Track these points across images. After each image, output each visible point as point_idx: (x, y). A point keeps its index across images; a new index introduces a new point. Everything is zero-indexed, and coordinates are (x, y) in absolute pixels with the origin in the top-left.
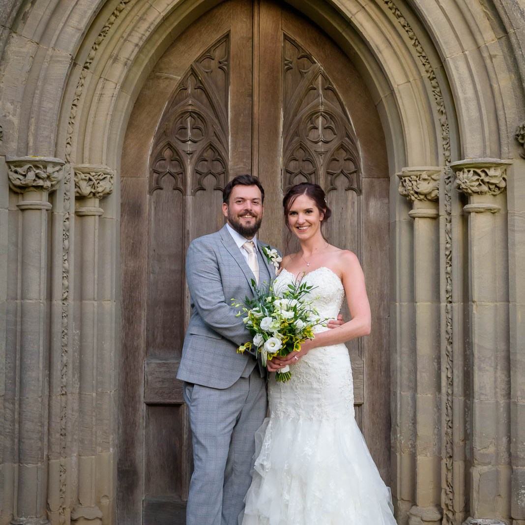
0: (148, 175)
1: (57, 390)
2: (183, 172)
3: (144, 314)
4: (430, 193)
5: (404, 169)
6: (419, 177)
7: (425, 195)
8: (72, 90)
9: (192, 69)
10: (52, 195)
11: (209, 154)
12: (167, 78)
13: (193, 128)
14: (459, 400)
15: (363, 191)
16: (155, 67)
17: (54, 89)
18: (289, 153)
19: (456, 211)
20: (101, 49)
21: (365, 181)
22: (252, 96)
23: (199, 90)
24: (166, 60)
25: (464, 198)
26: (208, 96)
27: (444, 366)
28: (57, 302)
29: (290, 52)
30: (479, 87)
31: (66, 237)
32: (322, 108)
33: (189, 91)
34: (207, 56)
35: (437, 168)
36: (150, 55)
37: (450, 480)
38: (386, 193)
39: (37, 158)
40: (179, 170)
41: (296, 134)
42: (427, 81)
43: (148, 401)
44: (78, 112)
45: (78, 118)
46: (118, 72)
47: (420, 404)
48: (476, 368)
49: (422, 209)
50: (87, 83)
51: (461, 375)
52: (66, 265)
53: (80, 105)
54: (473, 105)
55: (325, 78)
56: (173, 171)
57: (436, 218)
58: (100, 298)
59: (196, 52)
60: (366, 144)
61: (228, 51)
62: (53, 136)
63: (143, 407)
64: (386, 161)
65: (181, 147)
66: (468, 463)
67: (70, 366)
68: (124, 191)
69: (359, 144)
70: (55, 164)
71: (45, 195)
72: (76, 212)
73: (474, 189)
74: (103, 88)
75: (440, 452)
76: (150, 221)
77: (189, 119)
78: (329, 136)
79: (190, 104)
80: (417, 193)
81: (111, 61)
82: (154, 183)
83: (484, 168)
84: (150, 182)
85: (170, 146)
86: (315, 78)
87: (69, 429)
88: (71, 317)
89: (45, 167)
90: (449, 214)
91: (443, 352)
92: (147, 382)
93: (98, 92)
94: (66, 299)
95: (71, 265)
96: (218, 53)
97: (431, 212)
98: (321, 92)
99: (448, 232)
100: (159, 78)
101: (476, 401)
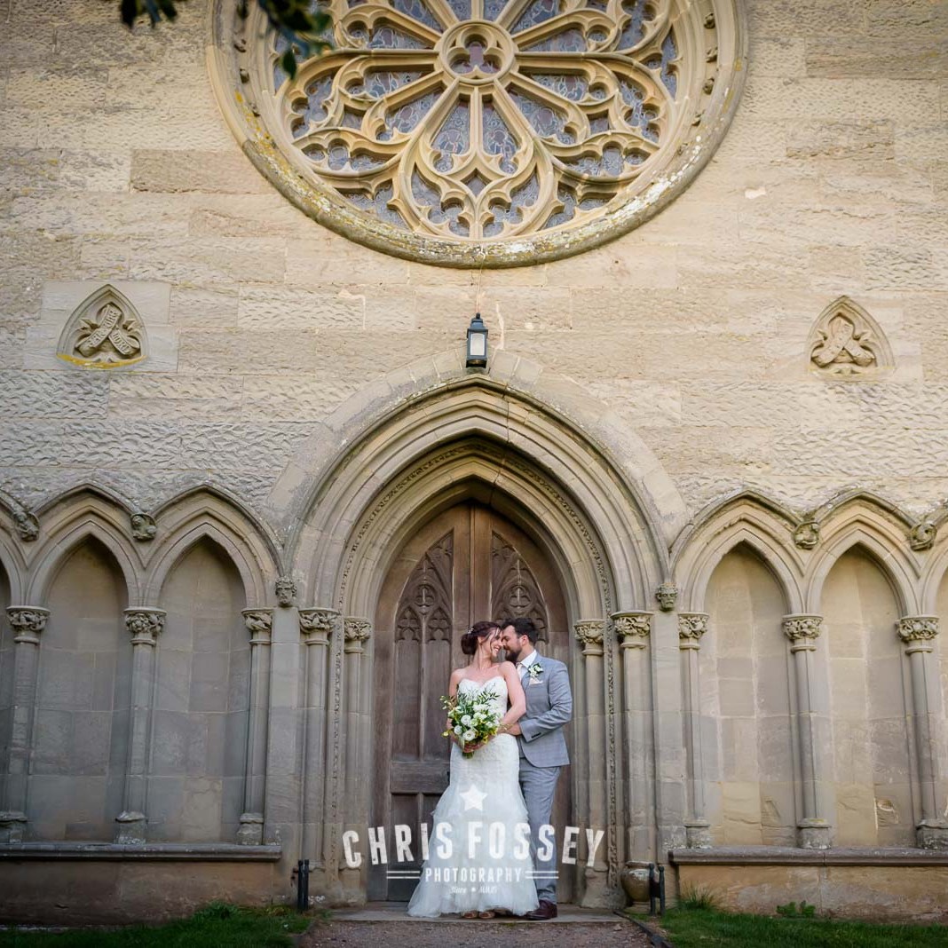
0: (394, 629)
1: (331, 774)
2: (420, 627)
3: (390, 727)
4: (597, 638)
5: (578, 621)
6: (589, 626)
7: (594, 639)
8: (344, 565)
9: (426, 555)
10: (329, 636)
11: (438, 615)
12: (409, 561)
13: (427, 596)
14: (619, 782)
15: (550, 641)
16: (400, 553)
17: (332, 562)
18: (496, 614)
19: (615, 649)
20: (364, 537)
21: (551, 634)
22: (469, 573)
23: (431, 570)
24: (407, 548)
25: (620, 638)
26: (438, 574)
27: (608, 759)
28: (331, 711)
29: (496, 542)
30: (629, 562)
31: (339, 667)
32: (520, 582)
33: (424, 571)
34: (437, 546)
35: (601, 620)
36: (398, 543)
37: (614, 840)
38: (566, 643)
39: (321, 609)
40: (416, 626)
41: (501, 601)
42: (594, 560)
43: (393, 791)
44: (347, 580)
45: (348, 585)
46: (376, 553)
47: (591, 786)
48: (631, 757)
49: (591, 649)
50: (354, 560)
51: (621, 764)
52: (338, 686)
53: (349, 575)
54: (625, 574)
55: (521, 561)
56: (412, 626)
57: (601, 656)
58: (361, 712)
59: (430, 543)
60: (552, 608)
61: (452, 541)
62: (331, 594)
63: (389, 796)
64: (566, 619)
65: (418, 609)
66: (627, 826)
67: (340, 757)
68: (377, 640)
69: (546, 608)
70: (333, 613)
71: (325, 635)
72: (345, 650)
73: (627, 631)
74: (365, 564)
75: (606, 821)
76: (395, 662)
77: (424, 590)
78: (525, 602)
79: (425, 579)
80: (587, 637)
81: (371, 545)
82: (398, 635)
83: (634, 616)
84: (396, 634)
85: (410, 609)
86: (515, 561)
87: (338, 801)
88: (341, 722)
89: (326, 615)
90: (611, 652)
91: (608, 749)
92: (392, 777)
93: (362, 567)
94: (337, 710)
95: (341, 686)
96: (445, 544)
97: (598, 651)
98: (519, 571)
99: (610, 664)
100: (402, 561)
101: (631, 780)
